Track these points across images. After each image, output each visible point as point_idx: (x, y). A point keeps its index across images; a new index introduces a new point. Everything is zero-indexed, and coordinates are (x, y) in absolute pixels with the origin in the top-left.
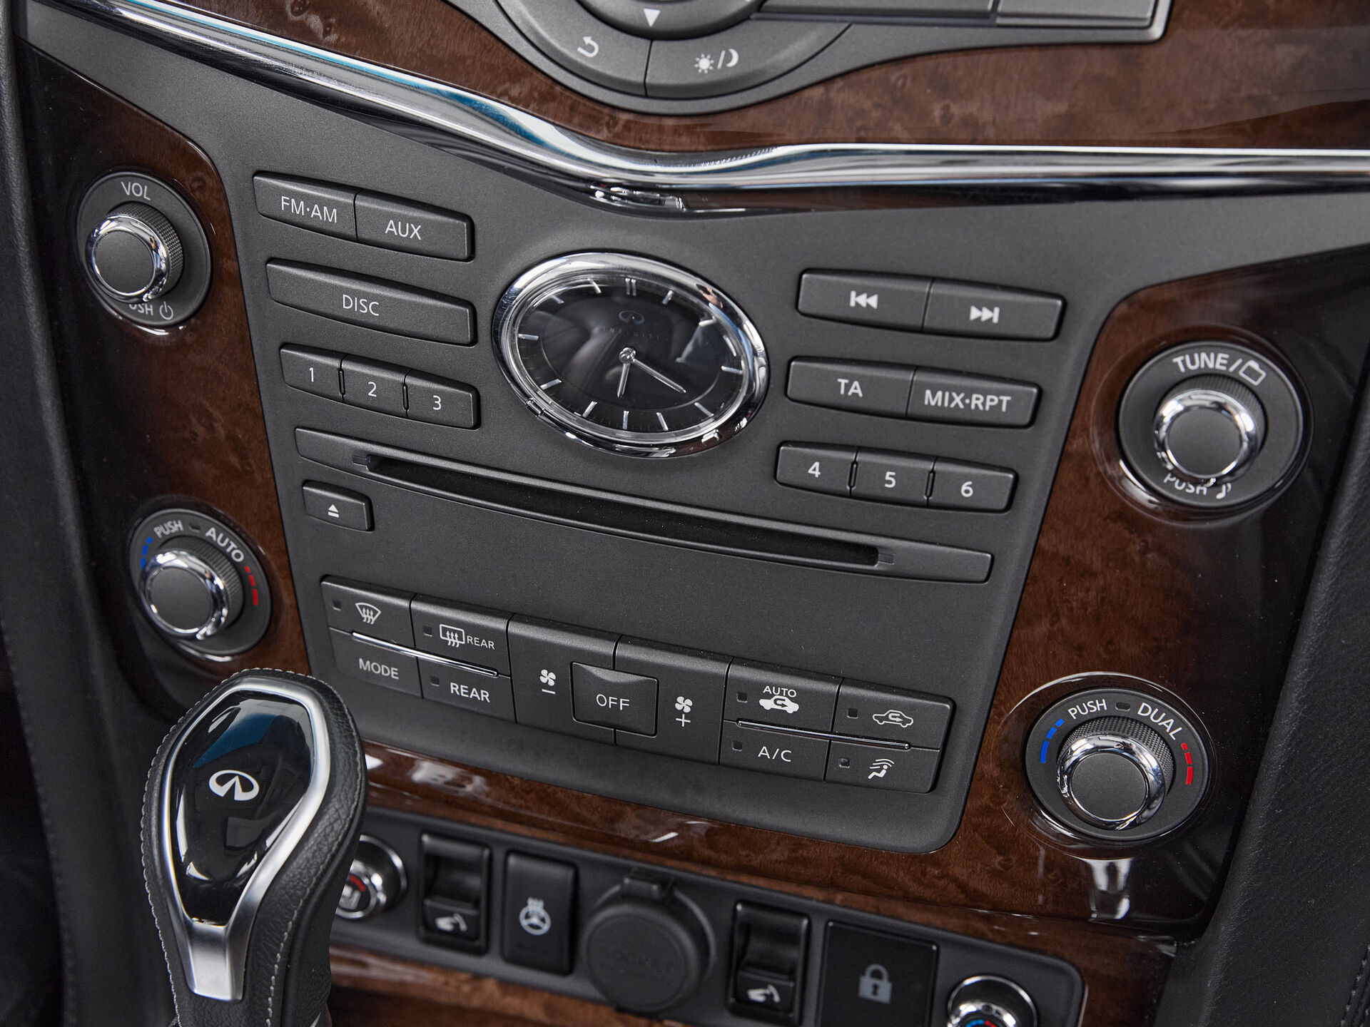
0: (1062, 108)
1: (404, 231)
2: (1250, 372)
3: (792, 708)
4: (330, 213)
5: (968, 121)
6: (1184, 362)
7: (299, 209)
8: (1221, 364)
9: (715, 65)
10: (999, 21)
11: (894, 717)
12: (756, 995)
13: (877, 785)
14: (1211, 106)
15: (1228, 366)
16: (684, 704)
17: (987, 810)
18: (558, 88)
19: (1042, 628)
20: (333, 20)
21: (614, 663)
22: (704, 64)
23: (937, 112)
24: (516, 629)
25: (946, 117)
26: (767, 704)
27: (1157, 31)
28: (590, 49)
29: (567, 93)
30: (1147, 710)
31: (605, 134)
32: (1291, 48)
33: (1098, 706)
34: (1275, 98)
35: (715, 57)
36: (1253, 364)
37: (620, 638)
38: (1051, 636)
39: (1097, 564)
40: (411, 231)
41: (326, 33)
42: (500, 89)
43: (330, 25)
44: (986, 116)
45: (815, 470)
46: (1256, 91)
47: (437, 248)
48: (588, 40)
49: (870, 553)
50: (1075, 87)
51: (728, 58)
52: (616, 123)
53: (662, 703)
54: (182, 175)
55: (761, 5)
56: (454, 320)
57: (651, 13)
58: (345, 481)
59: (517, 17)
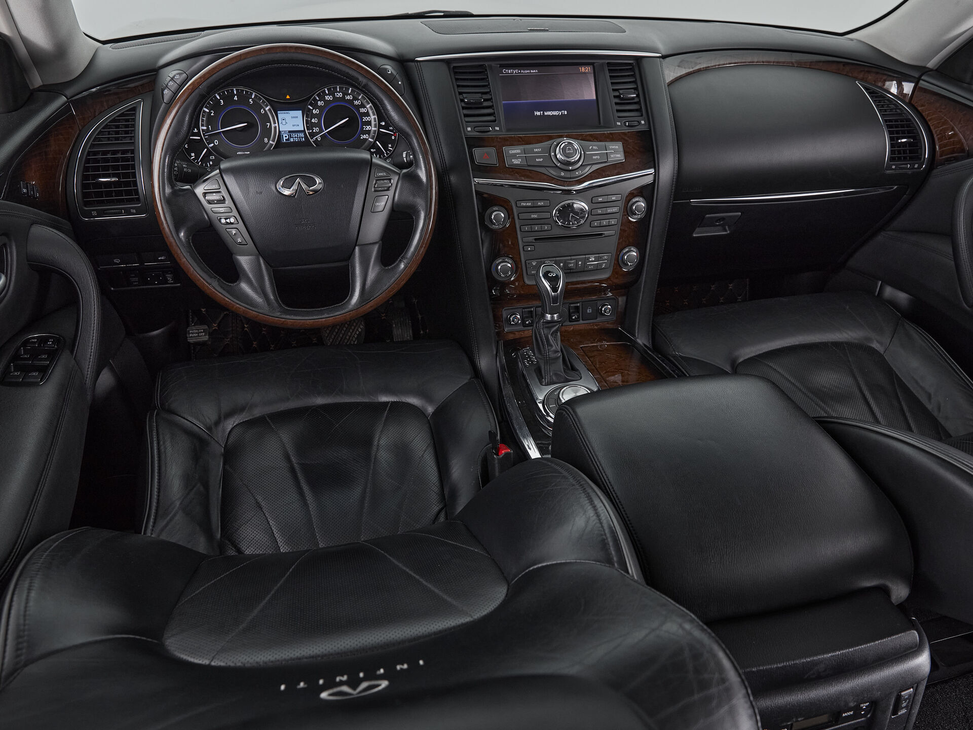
0: (617, 171)
1: (541, 204)
3: (593, 259)
5: (608, 174)
7: (524, 204)
10: (609, 162)
12: (574, 318)
13: (604, 268)
14: (632, 168)
15: (640, 198)
16: (580, 263)
17: (616, 269)
19: (621, 240)
22: (577, 173)
24: (557, 259)
26: (590, 260)
27: (624, 160)
30: (632, 249)
32: (639, 160)
33: (627, 250)
34: (638, 165)
36: (643, 198)
37: (570, 256)
39: (627, 229)
44: (609, 174)
45: (596, 224)
46: (636, 165)
47: (546, 205)
49: (601, 235)
50: (617, 168)
51: (579, 172)
53: (577, 264)
54: (504, 204)
55: (581, 165)
56: (547, 215)
57: (570, 168)
58: (531, 244)
59: (553, 172)
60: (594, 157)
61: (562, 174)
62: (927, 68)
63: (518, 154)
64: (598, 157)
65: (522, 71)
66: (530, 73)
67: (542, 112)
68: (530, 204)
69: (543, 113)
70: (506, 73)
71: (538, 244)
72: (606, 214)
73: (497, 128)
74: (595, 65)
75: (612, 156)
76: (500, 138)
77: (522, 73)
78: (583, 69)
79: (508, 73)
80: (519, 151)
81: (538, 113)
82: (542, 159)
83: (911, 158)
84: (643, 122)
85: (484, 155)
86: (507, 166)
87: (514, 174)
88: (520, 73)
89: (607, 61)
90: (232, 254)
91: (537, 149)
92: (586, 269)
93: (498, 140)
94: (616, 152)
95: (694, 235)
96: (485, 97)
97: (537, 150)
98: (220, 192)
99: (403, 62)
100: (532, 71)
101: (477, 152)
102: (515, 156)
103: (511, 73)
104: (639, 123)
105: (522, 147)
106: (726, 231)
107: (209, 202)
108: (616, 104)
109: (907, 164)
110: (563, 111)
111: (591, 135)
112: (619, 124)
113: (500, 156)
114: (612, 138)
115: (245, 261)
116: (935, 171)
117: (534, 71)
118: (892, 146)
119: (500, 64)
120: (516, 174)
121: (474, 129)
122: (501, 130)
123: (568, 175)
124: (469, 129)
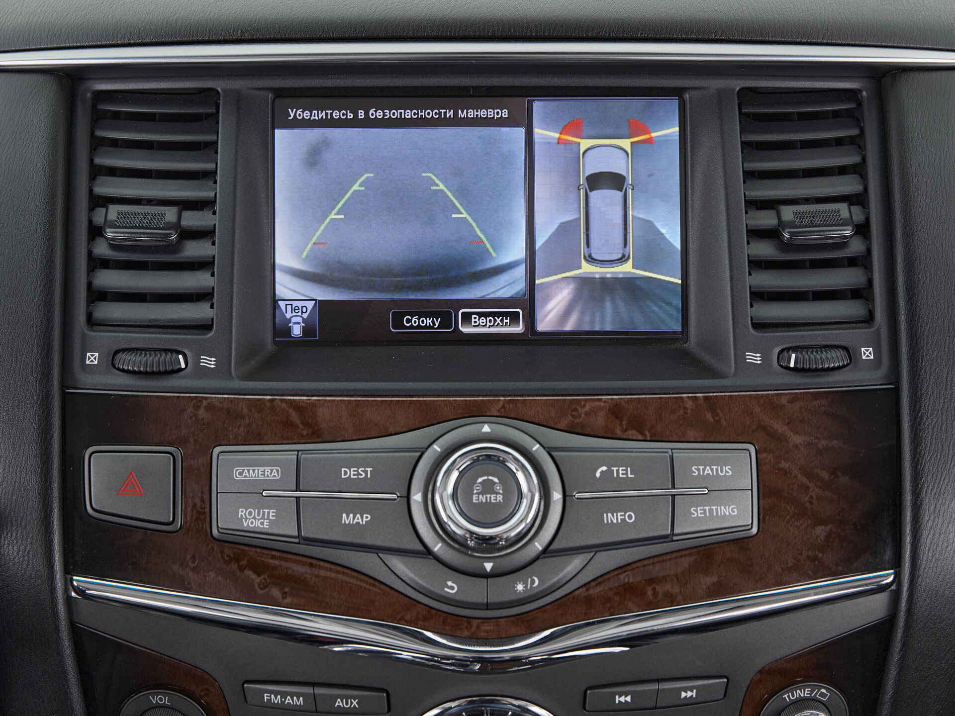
0: (715, 579)
1: (347, 704)
2: (822, 695)
4: (298, 700)
6: (789, 697)
7: (277, 699)
8: (807, 694)
9: (526, 587)
10: (675, 538)
14: (790, 565)
15: (811, 694)
18: (433, 611)
20: (287, 590)
22: (520, 587)
23: (650, 592)
25: (655, 594)
27: (755, 530)
28: (452, 588)
29: (440, 613)
31: (466, 633)
32: (823, 527)
34: (820, 555)
35: (525, 583)
36: (823, 691)
40: (352, 703)
41: (284, 598)
42: (398, 617)
43: (285, 593)
44: (676, 590)
46: (810, 553)
47: (369, 711)
48: (450, 583)
50: (719, 566)
51: (533, 582)
52: (471, 627)
55: (546, 550)
57: (488, 566)
59: (412, 577)
60: (609, 516)
63: (269, 483)
64: (630, 517)
73: (209, 362)
74: (687, 96)
75: (697, 512)
76: (210, 408)
78: (639, 110)
80: (272, 473)
82: (367, 518)
84: (867, 353)
86: (215, 532)
87: (242, 569)
89: (738, 84)
93: (202, 413)
96: (191, 220)
97: (351, 473)
104: (851, 354)
105: (287, 454)
108: (757, 264)
112: (754, 358)
120: (249, 573)
121: (112, 359)
122: (223, 369)
123: (477, 592)
124: (93, 358)
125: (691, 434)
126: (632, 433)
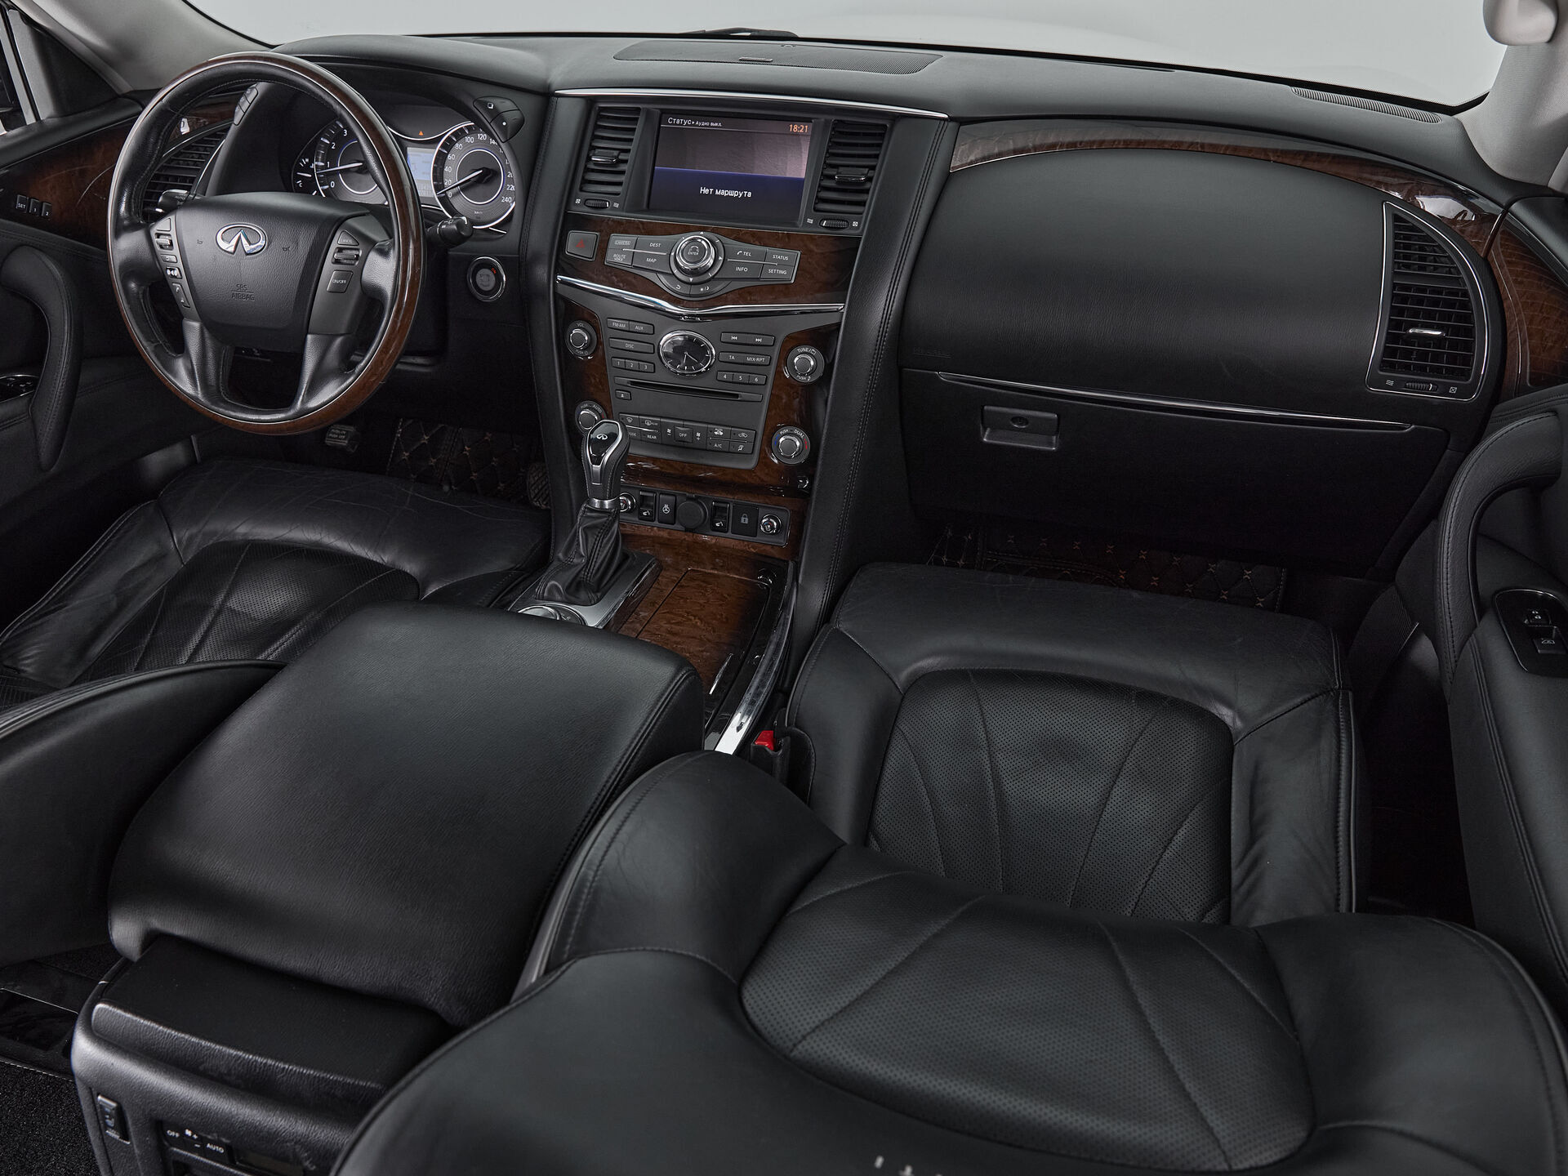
0: (774, 297)
1: (640, 330)
2: (813, 352)
3: (721, 434)
5: (755, 300)
6: (799, 349)
7: (617, 325)
8: (806, 350)
9: (706, 290)
10: (762, 280)
11: (743, 435)
12: (717, 525)
13: (740, 453)
14: (805, 295)
15: (808, 350)
16: (698, 435)
17: (763, 457)
18: (671, 296)
19: (774, 412)
21: (683, 426)
22: (703, 289)
23: (749, 298)
24: (663, 420)
25: (751, 299)
26: (716, 433)
27: (793, 281)
29: (673, 297)
30: (796, 431)
31: (681, 305)
32: (818, 285)
33: (786, 430)
34: (815, 294)
35: (706, 288)
36: (813, 350)
37: (684, 420)
38: (775, 414)
39: (784, 396)
40: (642, 329)
42: (659, 297)
45: (725, 377)
46: (811, 293)
47: (643, 332)
48: (678, 285)
49: (737, 396)
50: (776, 293)
51: (709, 288)
52: (684, 303)
53: (693, 435)
54: (591, 320)
55: (715, 276)
56: (649, 348)
57: (691, 279)
58: (625, 388)
59: (663, 282)
60: (738, 269)
61: (678, 288)
62: (1550, 189)
63: (626, 247)
64: (746, 270)
65: (697, 123)
66: (710, 126)
67: (711, 190)
68: (623, 326)
69: (714, 192)
70: (672, 124)
71: (635, 390)
72: (743, 364)
73: (616, 205)
75: (771, 271)
76: (613, 220)
77: (697, 126)
78: (796, 127)
79: (676, 124)
80: (627, 243)
81: (706, 191)
82: (656, 260)
83: (1451, 373)
84: (855, 224)
85: (578, 243)
86: (606, 262)
87: (610, 276)
88: (694, 125)
89: (833, 118)
90: (183, 318)
91: (655, 242)
92: (709, 447)
93: (610, 222)
94: (782, 264)
95: (985, 440)
97: (654, 245)
98: (169, 235)
99: (545, 96)
100: (712, 124)
101: (574, 236)
102: (620, 250)
103: (680, 124)
104: (849, 223)
105: (634, 237)
106: (1050, 444)
107: (161, 247)
108: (820, 187)
109: (1428, 383)
110: (746, 192)
111: (753, 234)
112: (810, 221)
113: (602, 248)
114: (785, 242)
115: (193, 330)
116: (1499, 407)
117: (716, 124)
118: (1391, 338)
119: (661, 109)
120: (614, 278)
121: (585, 202)
122: (621, 208)
123: (686, 290)
124: (578, 201)
125: (779, 245)
126: (757, 243)
